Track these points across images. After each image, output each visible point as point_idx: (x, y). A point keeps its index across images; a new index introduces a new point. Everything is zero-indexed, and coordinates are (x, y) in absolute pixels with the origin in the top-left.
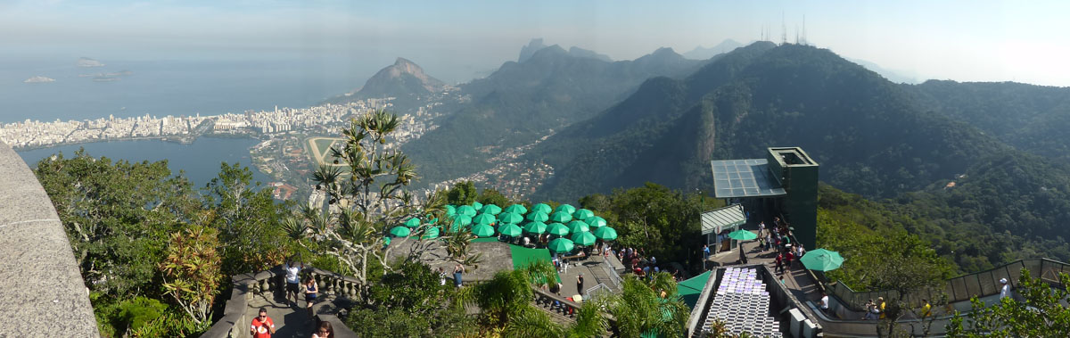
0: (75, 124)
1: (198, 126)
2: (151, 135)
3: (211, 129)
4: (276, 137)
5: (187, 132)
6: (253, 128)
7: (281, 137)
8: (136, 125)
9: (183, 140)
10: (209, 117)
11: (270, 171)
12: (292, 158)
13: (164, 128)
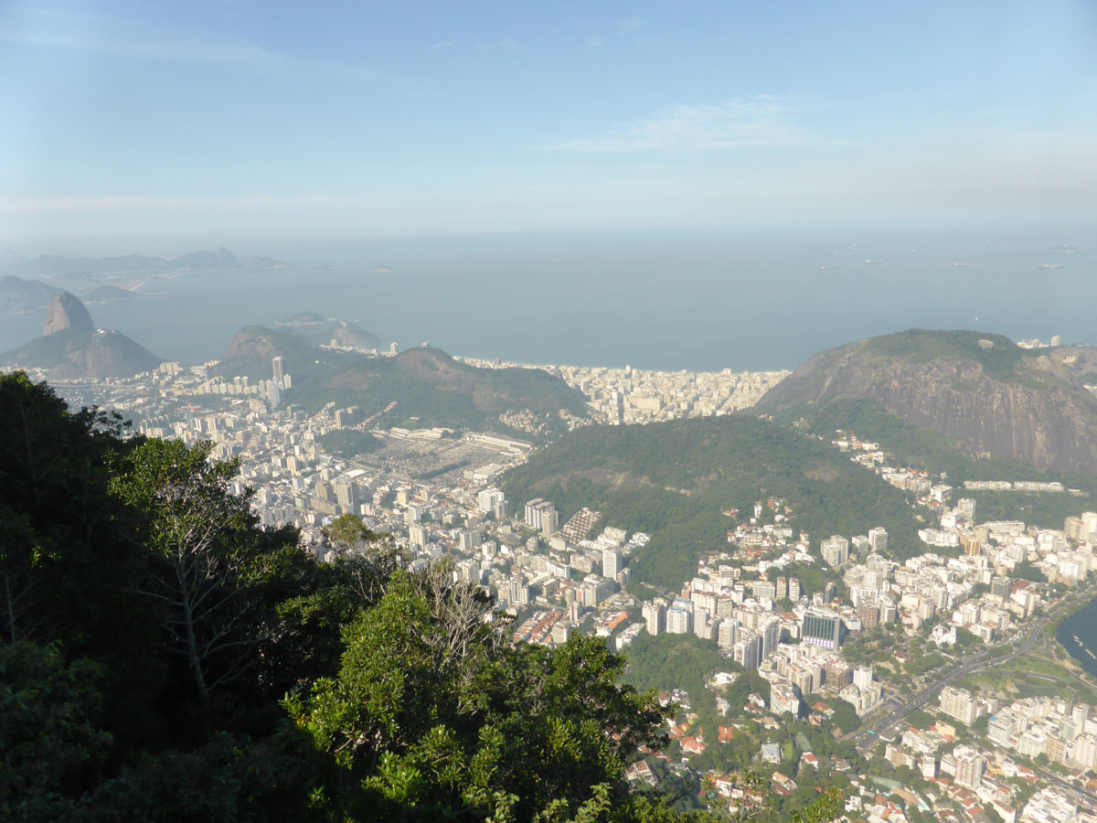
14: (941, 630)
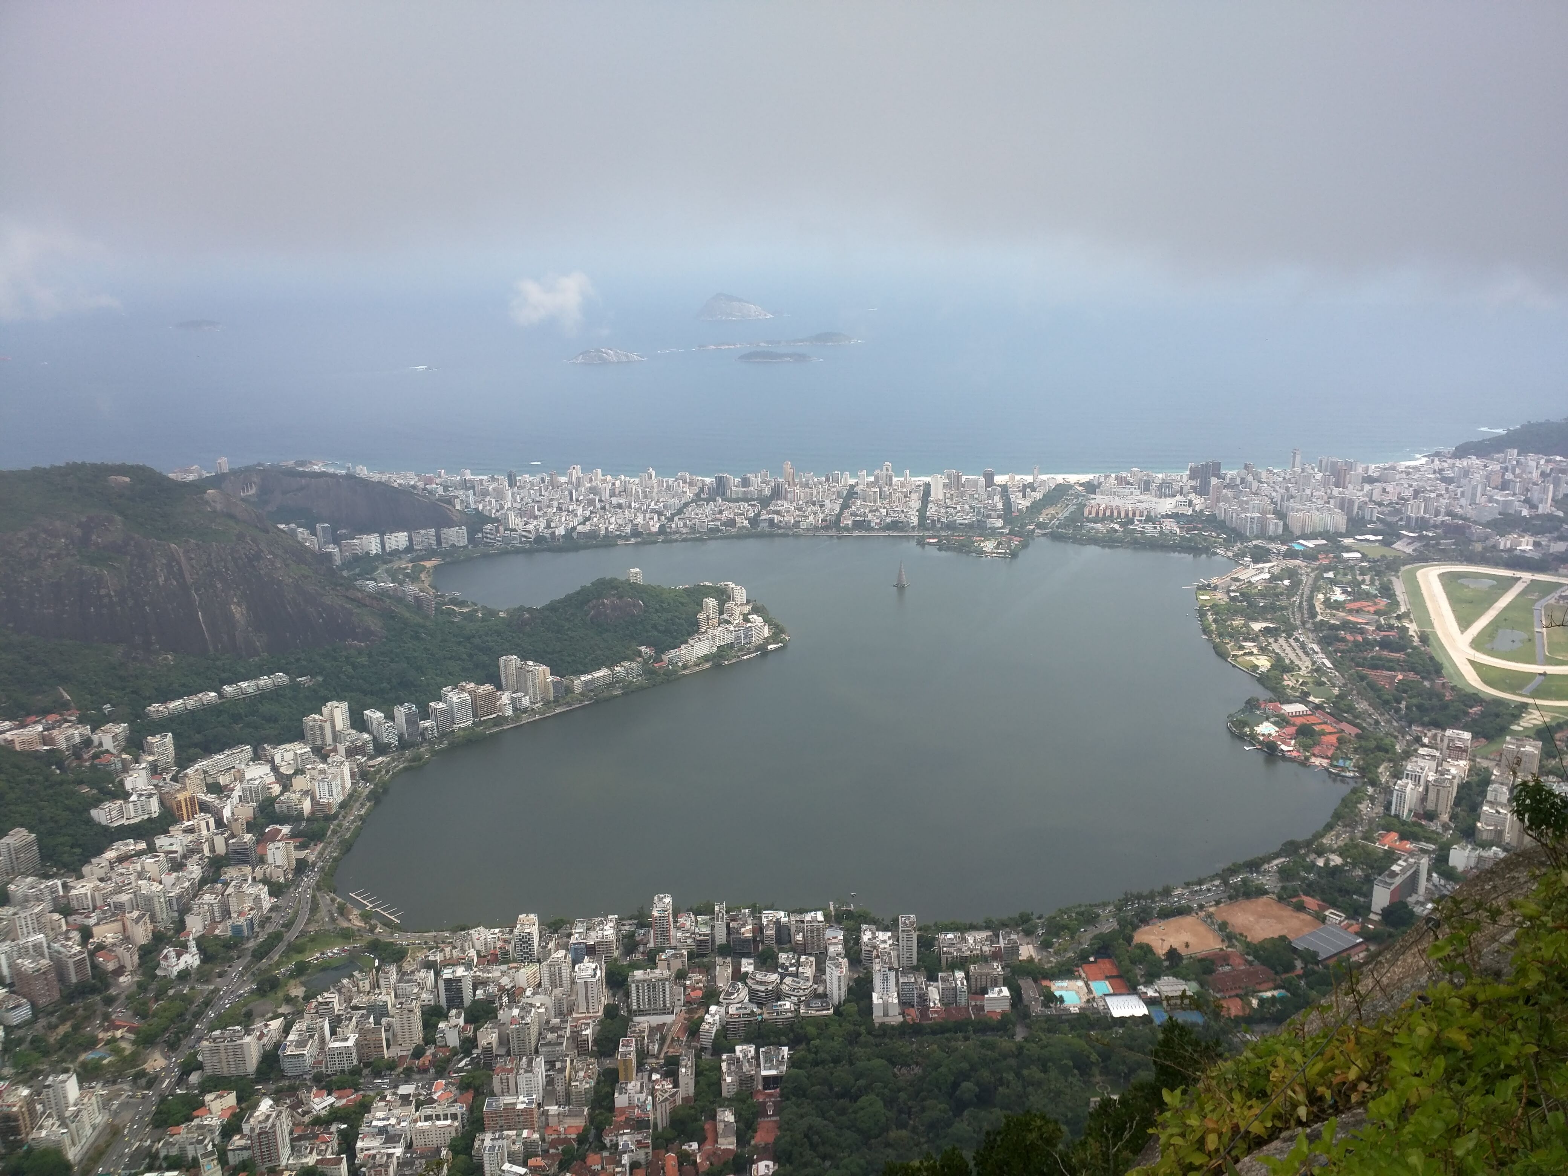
0: (691, 484)
1: (1036, 508)
2: (895, 525)
3: (1077, 518)
4: (1291, 554)
5: (999, 523)
6: (1212, 522)
7: (1309, 556)
8: (852, 494)
9: (989, 546)
10: (1072, 478)
11: (1264, 663)
12: (1346, 625)
13: (932, 509)
14: (173, 954)
